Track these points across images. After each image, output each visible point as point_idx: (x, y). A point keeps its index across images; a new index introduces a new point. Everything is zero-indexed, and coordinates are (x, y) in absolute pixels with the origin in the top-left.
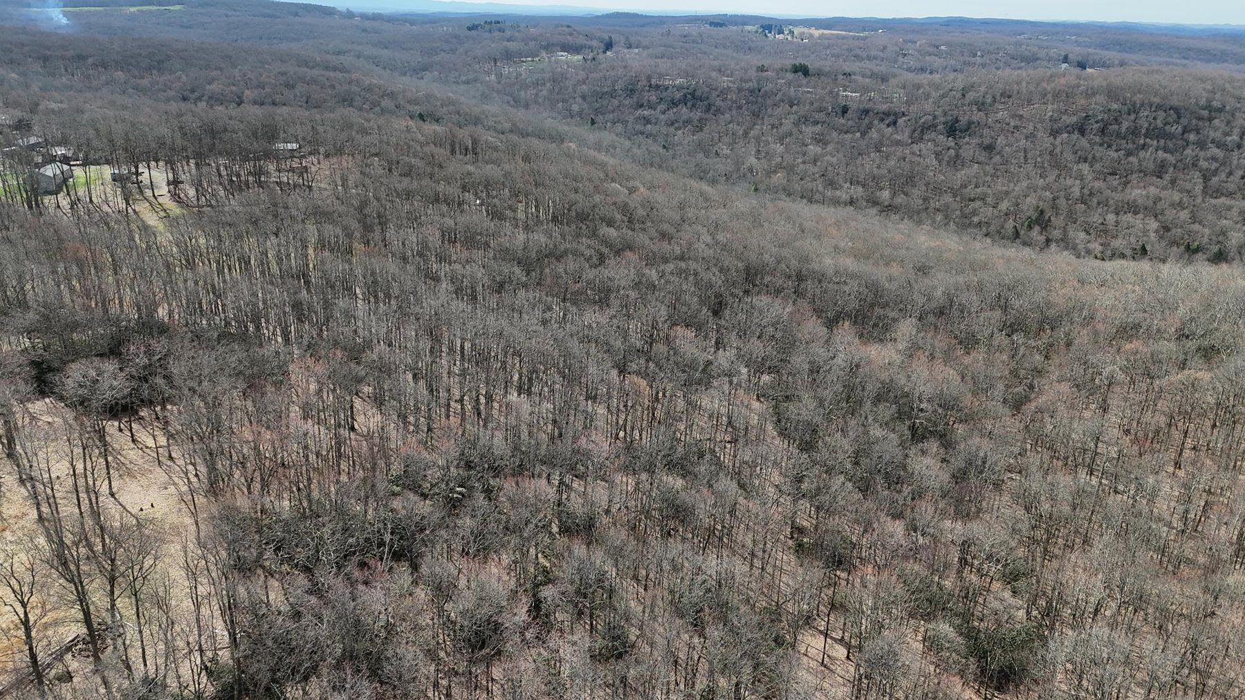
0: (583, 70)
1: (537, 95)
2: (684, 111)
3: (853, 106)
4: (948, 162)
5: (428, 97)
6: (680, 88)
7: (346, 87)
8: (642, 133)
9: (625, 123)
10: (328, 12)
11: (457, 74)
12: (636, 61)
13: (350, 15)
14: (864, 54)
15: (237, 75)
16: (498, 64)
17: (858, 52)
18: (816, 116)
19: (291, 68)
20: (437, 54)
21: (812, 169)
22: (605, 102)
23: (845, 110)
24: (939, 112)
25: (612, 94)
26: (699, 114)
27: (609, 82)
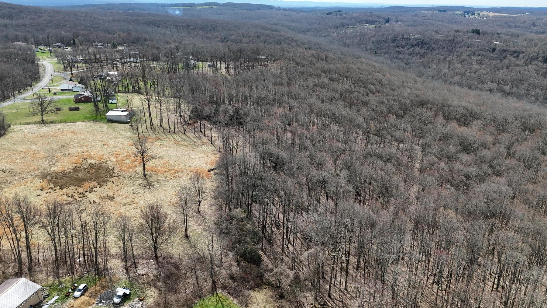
0: (374, 31)
1: (353, 42)
2: (417, 49)
3: (498, 48)
4: (542, 75)
5: (309, 42)
6: (416, 39)
7: (278, 38)
8: (397, 58)
9: (390, 54)
10: (270, 8)
11: (321, 33)
12: (398, 27)
13: (279, 9)
14: (513, 25)
15: (240, 33)
16: (338, 29)
17: (511, 24)
18: (480, 52)
19: (259, 30)
20: (314, 25)
21: (473, 75)
22: (382, 45)
23: (494, 50)
24: (541, 52)
25: (386, 42)
26: (424, 51)
27: (385, 37)
